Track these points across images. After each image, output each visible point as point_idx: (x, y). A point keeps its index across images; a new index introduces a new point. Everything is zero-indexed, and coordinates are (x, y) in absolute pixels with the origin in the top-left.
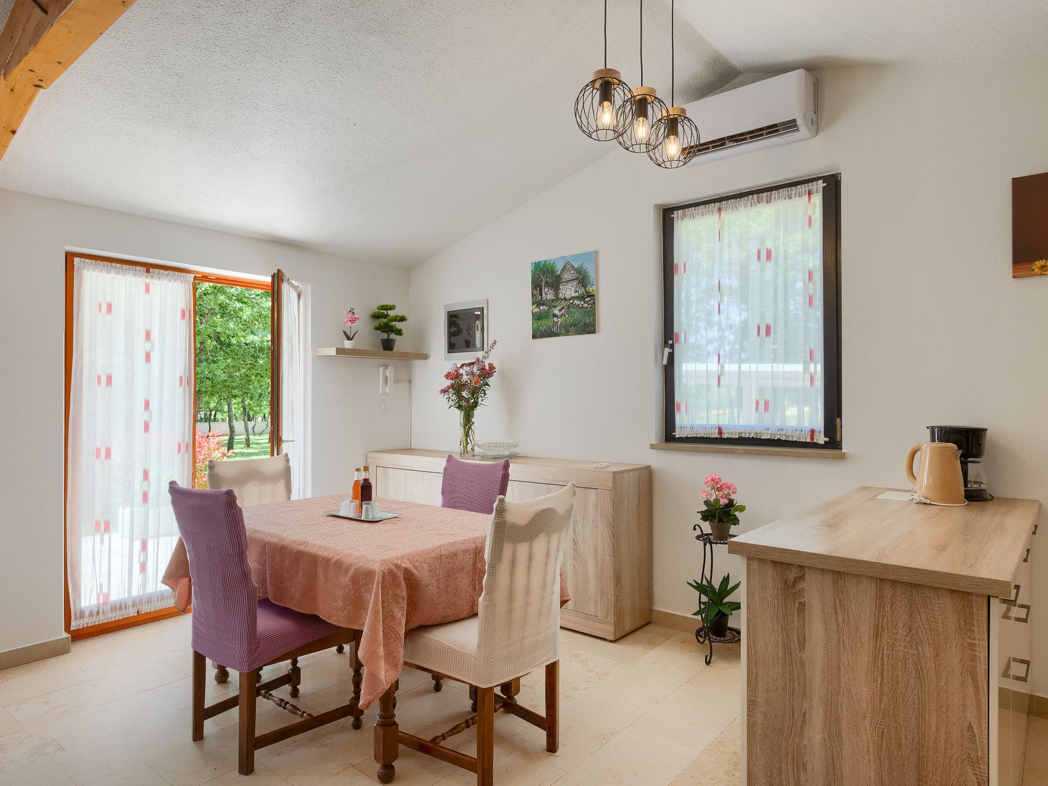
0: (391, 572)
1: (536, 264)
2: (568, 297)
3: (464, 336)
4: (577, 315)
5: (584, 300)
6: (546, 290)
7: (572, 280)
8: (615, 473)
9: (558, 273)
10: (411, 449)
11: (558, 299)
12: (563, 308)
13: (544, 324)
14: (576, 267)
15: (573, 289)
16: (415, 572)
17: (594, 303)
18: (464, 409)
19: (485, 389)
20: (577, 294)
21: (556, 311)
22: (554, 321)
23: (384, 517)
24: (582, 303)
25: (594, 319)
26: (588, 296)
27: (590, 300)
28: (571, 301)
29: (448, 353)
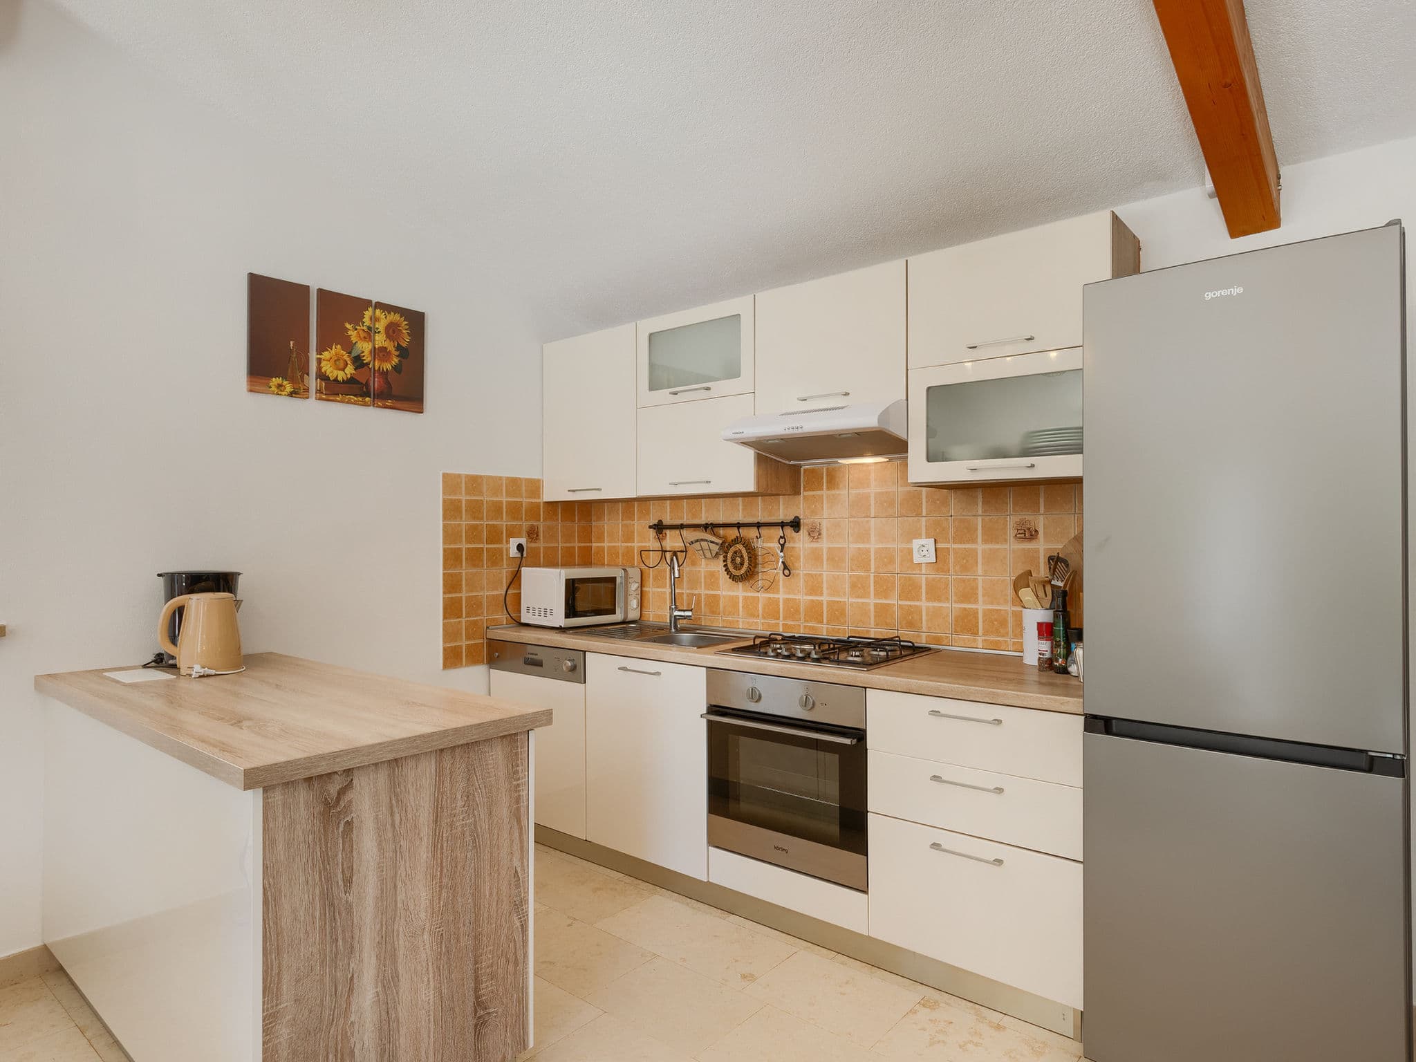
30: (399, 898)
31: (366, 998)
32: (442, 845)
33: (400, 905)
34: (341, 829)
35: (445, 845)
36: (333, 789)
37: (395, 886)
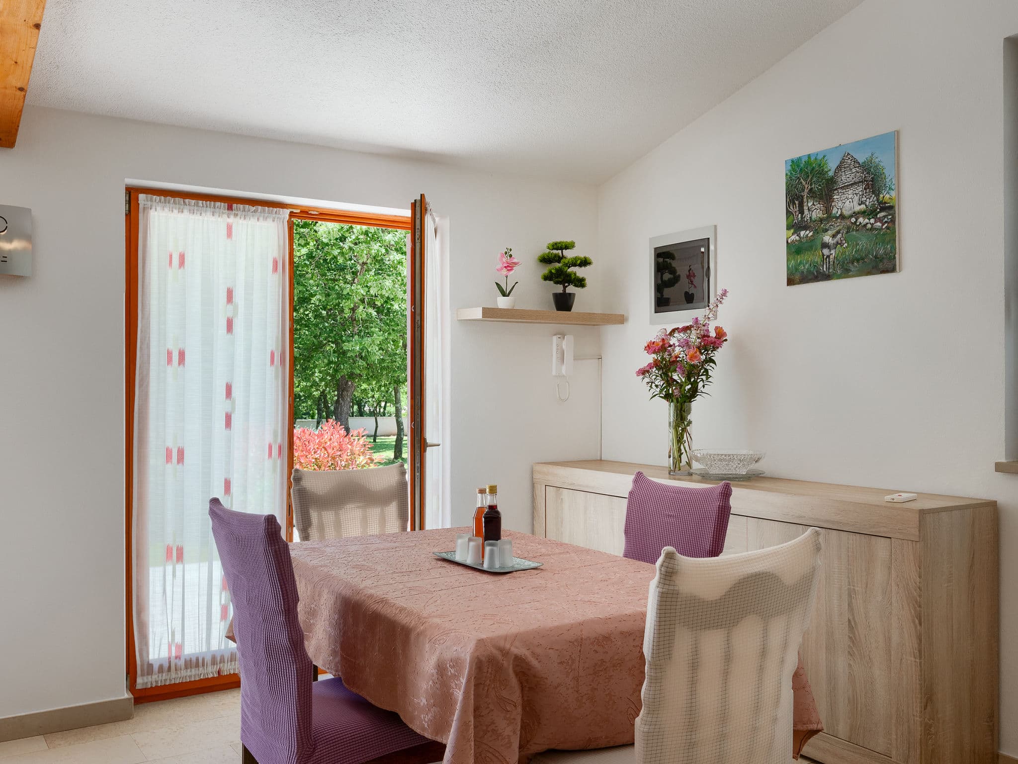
0: (492, 660)
1: (793, 161)
2: (846, 213)
3: (683, 285)
4: (864, 242)
5: (875, 217)
6: (810, 204)
7: (855, 183)
8: (923, 513)
9: (831, 174)
10: (601, 460)
11: (829, 217)
12: (838, 232)
13: (808, 260)
14: (861, 161)
15: (856, 198)
16: (534, 662)
17: (893, 221)
18: (675, 401)
19: (708, 368)
20: (863, 206)
21: (827, 239)
22: (823, 255)
23: (517, 567)
24: (872, 221)
25: (894, 248)
26: (882, 209)
27: (885, 217)
28: (853, 220)
29: (656, 312)
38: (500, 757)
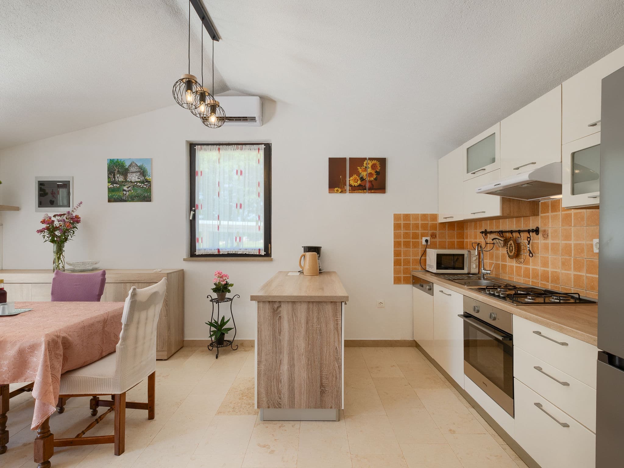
0: (53, 340)
1: (110, 160)
2: (133, 181)
3: (49, 197)
4: (139, 191)
5: (144, 184)
6: (118, 176)
7: (136, 172)
8: (168, 274)
9: (127, 167)
10: (2, 270)
11: (126, 181)
12: (130, 187)
13: (116, 195)
14: (139, 165)
15: (137, 177)
16: (69, 338)
17: (150, 186)
18: (57, 243)
19: (74, 230)
20: (139, 180)
21: (125, 188)
22: (124, 194)
24: (143, 185)
25: (150, 194)
26: (146, 182)
27: (147, 184)
28: (135, 183)
29: (39, 207)
30: (295, 343)
31: (285, 367)
32: (309, 331)
33: (295, 345)
34: (278, 318)
35: (310, 331)
36: (276, 306)
37: (294, 339)
38: (55, 377)
